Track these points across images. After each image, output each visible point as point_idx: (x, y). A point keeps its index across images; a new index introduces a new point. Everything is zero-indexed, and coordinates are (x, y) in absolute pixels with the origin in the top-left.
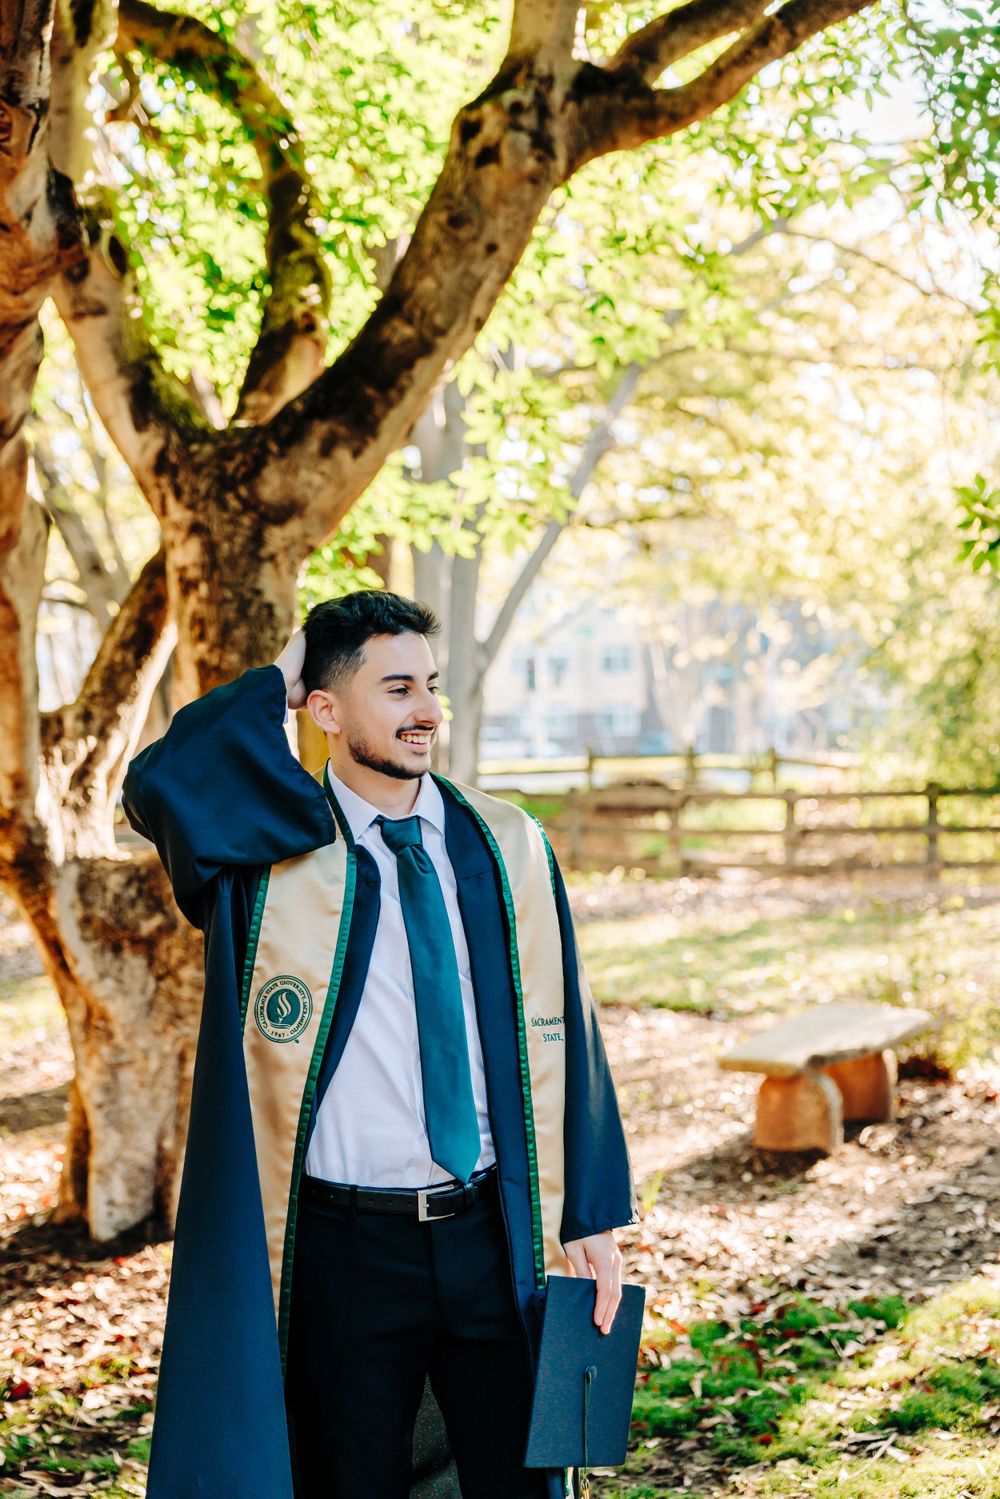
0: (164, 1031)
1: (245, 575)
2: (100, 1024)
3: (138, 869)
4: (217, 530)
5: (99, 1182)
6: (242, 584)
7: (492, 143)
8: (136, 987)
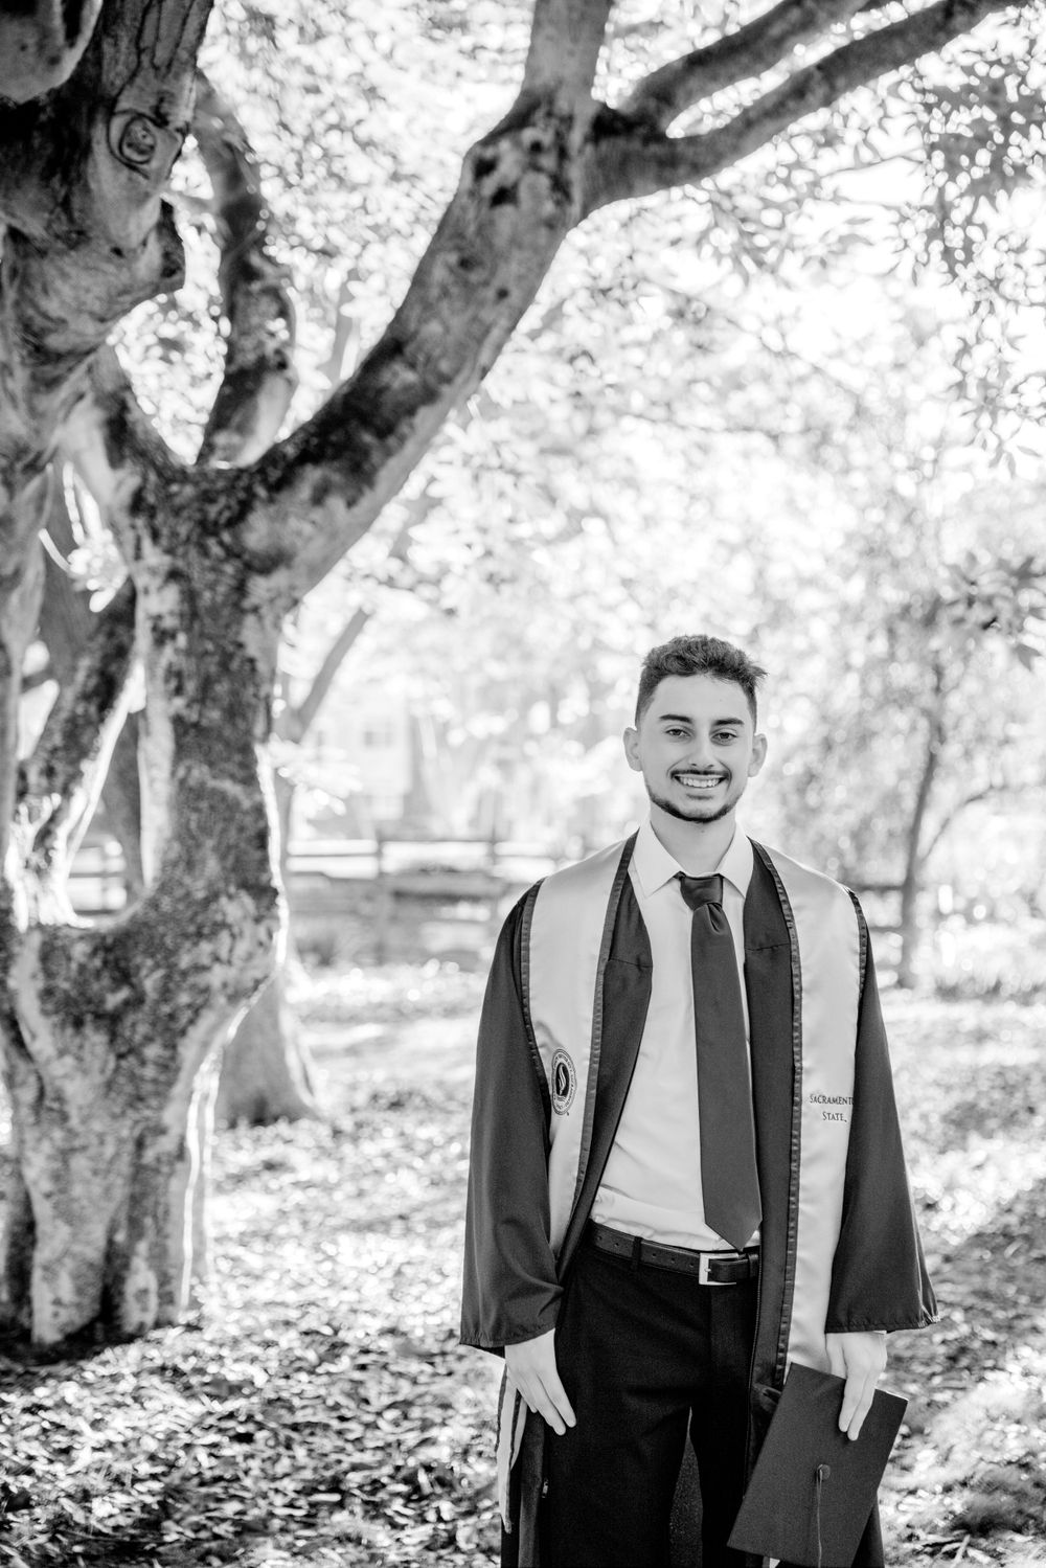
0: (123, 1114)
1: (227, 626)
2: (56, 1105)
3: (104, 938)
4: (199, 576)
5: (45, 1279)
6: (224, 637)
7: (508, 183)
8: (97, 1065)
